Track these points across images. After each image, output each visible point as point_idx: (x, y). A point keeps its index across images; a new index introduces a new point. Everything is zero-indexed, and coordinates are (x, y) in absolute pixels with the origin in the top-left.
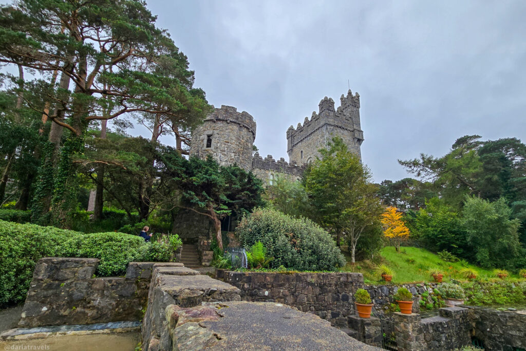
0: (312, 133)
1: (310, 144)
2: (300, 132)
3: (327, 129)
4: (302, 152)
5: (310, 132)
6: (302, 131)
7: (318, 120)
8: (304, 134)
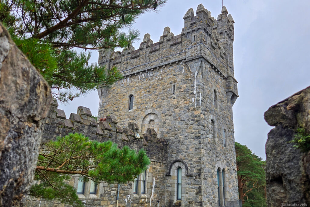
0: (160, 67)
1: (155, 88)
2: (132, 58)
3: (201, 67)
4: (131, 96)
5: (154, 65)
6: (136, 57)
7: (179, 46)
8: (140, 64)
